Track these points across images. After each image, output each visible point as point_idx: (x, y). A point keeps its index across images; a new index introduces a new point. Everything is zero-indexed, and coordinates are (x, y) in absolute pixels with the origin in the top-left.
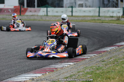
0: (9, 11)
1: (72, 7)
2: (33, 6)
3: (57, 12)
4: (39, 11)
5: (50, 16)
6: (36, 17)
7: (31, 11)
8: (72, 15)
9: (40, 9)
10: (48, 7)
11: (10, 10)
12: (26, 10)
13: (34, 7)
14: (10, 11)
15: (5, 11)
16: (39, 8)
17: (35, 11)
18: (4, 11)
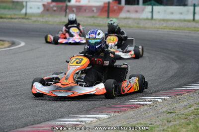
0: (93, 11)
1: (195, 6)
2: (136, 2)
3: (172, 13)
4: (143, 10)
5: (155, 20)
6: (130, 22)
7: (128, 11)
8: (194, 19)
9: (145, 8)
10: (155, 5)
11: (94, 9)
12: (121, 9)
13: (138, 4)
14: (95, 11)
15: (87, 11)
16: (144, 6)
17: (137, 12)
18: (85, 10)
